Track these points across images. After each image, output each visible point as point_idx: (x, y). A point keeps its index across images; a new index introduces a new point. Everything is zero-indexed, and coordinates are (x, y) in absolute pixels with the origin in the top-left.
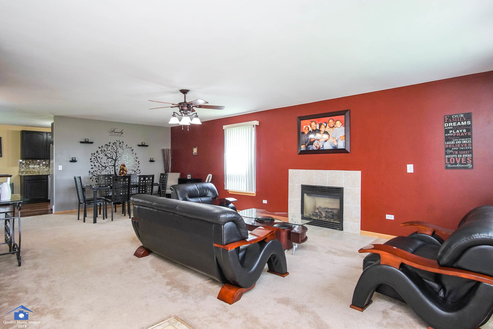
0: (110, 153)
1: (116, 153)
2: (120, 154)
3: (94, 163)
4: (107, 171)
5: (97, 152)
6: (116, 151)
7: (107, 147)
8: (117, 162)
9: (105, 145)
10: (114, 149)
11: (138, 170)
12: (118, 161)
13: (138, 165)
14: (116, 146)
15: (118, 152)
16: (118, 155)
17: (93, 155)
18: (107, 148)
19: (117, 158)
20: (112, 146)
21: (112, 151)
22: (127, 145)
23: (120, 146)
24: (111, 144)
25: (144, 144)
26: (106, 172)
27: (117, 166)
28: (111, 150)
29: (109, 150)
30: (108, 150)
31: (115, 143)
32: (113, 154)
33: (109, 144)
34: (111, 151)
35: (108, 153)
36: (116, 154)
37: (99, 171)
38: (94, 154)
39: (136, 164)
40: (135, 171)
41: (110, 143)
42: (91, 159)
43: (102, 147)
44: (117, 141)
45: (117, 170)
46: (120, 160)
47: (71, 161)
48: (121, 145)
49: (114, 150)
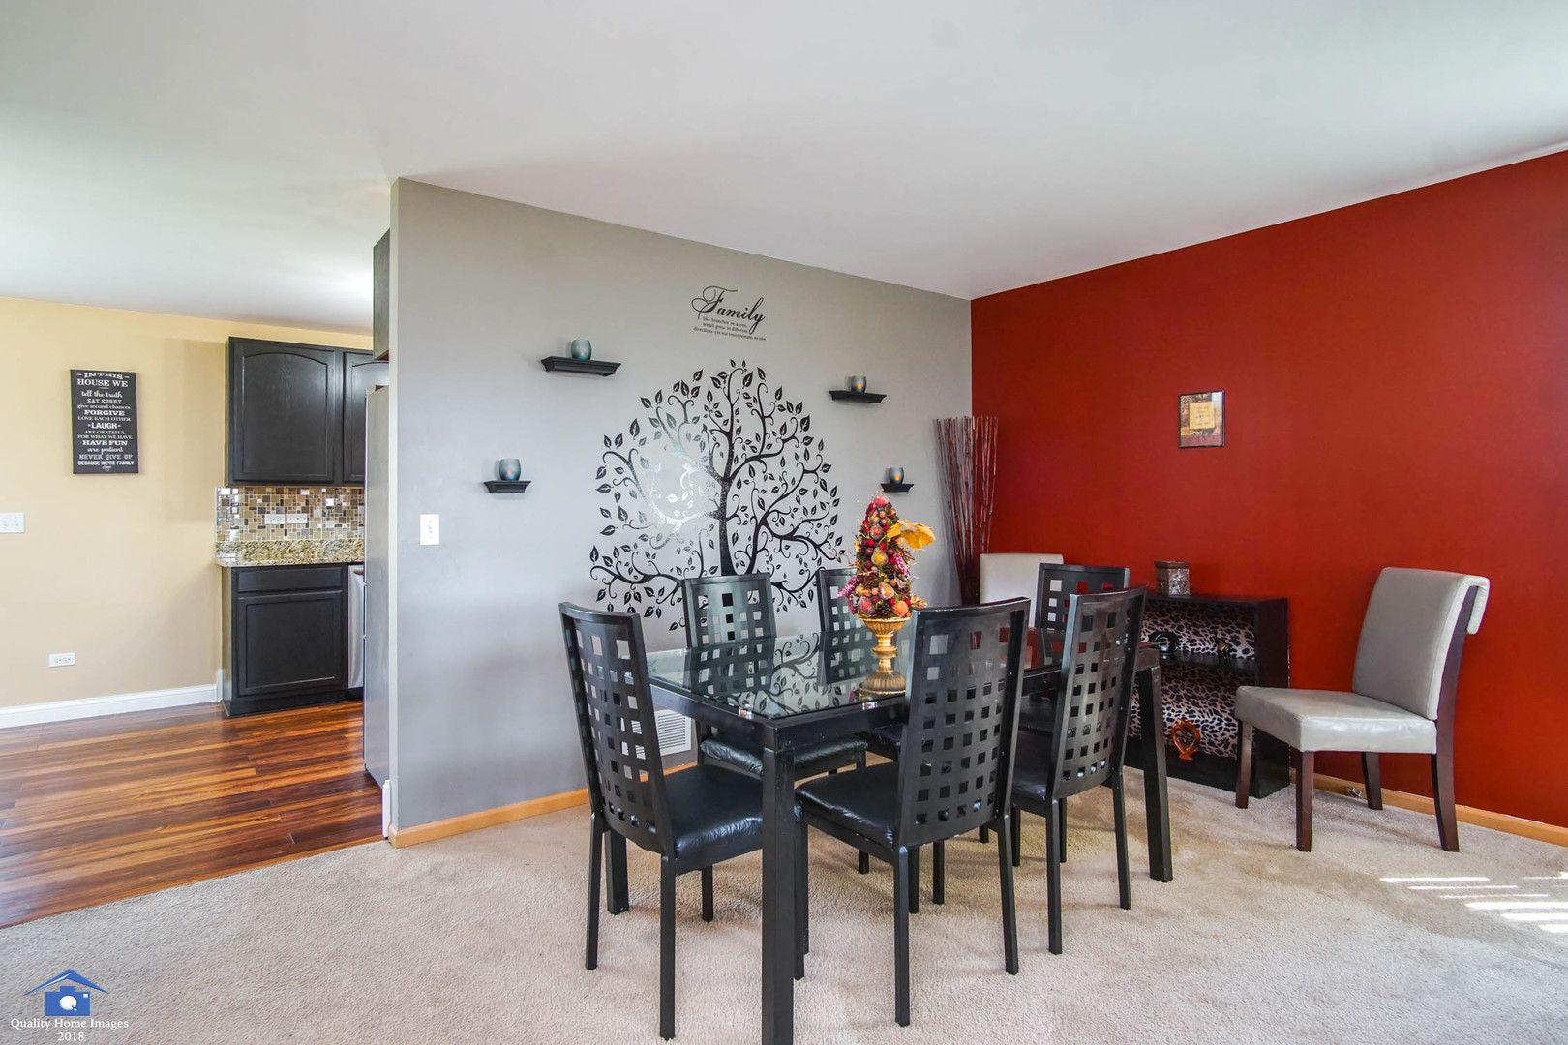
0: (697, 438)
1: (729, 435)
2: (749, 442)
3: (618, 497)
4: (687, 549)
5: (635, 427)
6: (727, 428)
7: (684, 399)
8: (733, 489)
9: (676, 386)
10: (719, 415)
11: (833, 541)
12: (739, 484)
13: (834, 511)
14: (728, 397)
15: (739, 430)
16: (738, 451)
17: (613, 448)
18: (684, 406)
19: (734, 468)
20: (710, 396)
21: (711, 426)
22: (779, 393)
23: (747, 396)
24: (706, 384)
25: (864, 388)
26: (679, 551)
27: (735, 515)
28: (702, 421)
29: (696, 419)
30: (690, 419)
31: (722, 374)
32: (712, 443)
33: (697, 384)
34: (705, 428)
35: (689, 436)
36: (731, 446)
37: (643, 547)
38: (619, 440)
39: (822, 505)
40: (817, 546)
41: (698, 375)
42: (601, 473)
43: (659, 396)
44: (733, 363)
45: (735, 539)
46: (747, 482)
47: (492, 487)
48: (752, 390)
49: (720, 421)
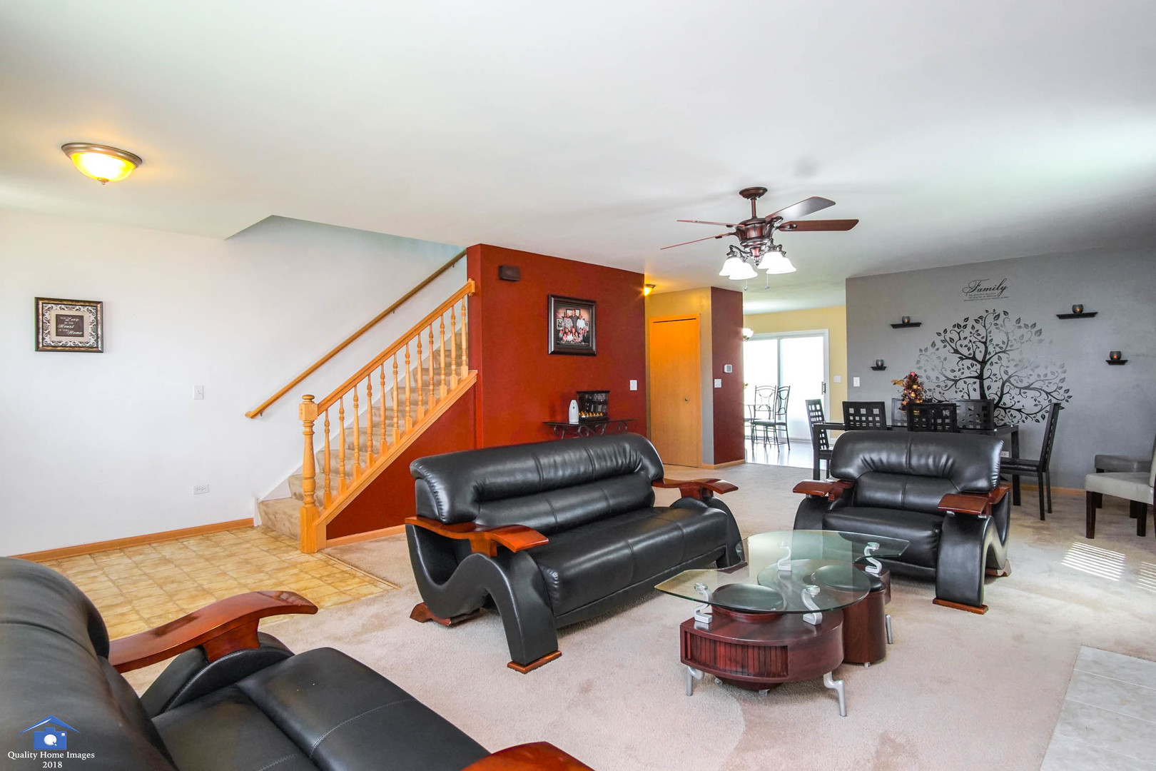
0: (966, 346)
1: (985, 343)
2: (997, 345)
3: (925, 371)
4: (961, 391)
5: (933, 344)
6: (984, 340)
7: (958, 330)
8: (988, 366)
9: (954, 326)
10: (979, 335)
11: (1062, 391)
12: (992, 364)
13: (1063, 376)
14: (984, 326)
15: (991, 340)
16: (991, 349)
17: (923, 352)
18: (959, 333)
19: (988, 357)
20: (973, 327)
21: (973, 340)
22: (1019, 321)
23: (996, 324)
24: (970, 323)
25: (1082, 311)
26: (956, 392)
27: (989, 377)
28: (969, 338)
29: (965, 338)
30: (962, 338)
31: (981, 317)
32: (975, 347)
33: (965, 323)
34: (970, 341)
35: (961, 346)
36: (986, 348)
37: (938, 390)
38: (926, 349)
39: (1053, 373)
40: (1048, 394)
41: (966, 320)
42: (918, 362)
43: (945, 331)
44: (987, 311)
45: (989, 388)
46: (996, 363)
47: (874, 369)
48: (1000, 322)
49: (979, 338)
